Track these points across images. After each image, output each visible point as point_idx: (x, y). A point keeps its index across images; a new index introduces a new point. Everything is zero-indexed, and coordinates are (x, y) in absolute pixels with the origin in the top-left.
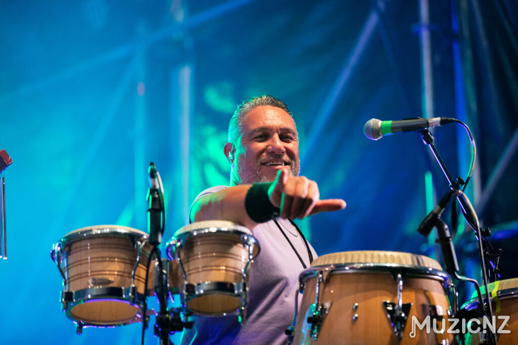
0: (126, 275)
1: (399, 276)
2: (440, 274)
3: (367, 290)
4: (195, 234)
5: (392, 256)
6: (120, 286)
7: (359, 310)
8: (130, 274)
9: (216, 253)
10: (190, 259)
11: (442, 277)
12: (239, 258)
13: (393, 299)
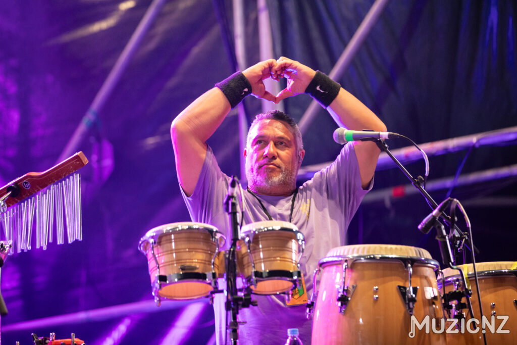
0: (207, 263)
1: (409, 265)
2: (433, 263)
3: (384, 276)
4: (257, 232)
5: (401, 249)
6: (204, 272)
7: (379, 291)
8: (211, 262)
9: (273, 247)
10: (256, 251)
11: (434, 265)
12: (290, 250)
13: (405, 284)
